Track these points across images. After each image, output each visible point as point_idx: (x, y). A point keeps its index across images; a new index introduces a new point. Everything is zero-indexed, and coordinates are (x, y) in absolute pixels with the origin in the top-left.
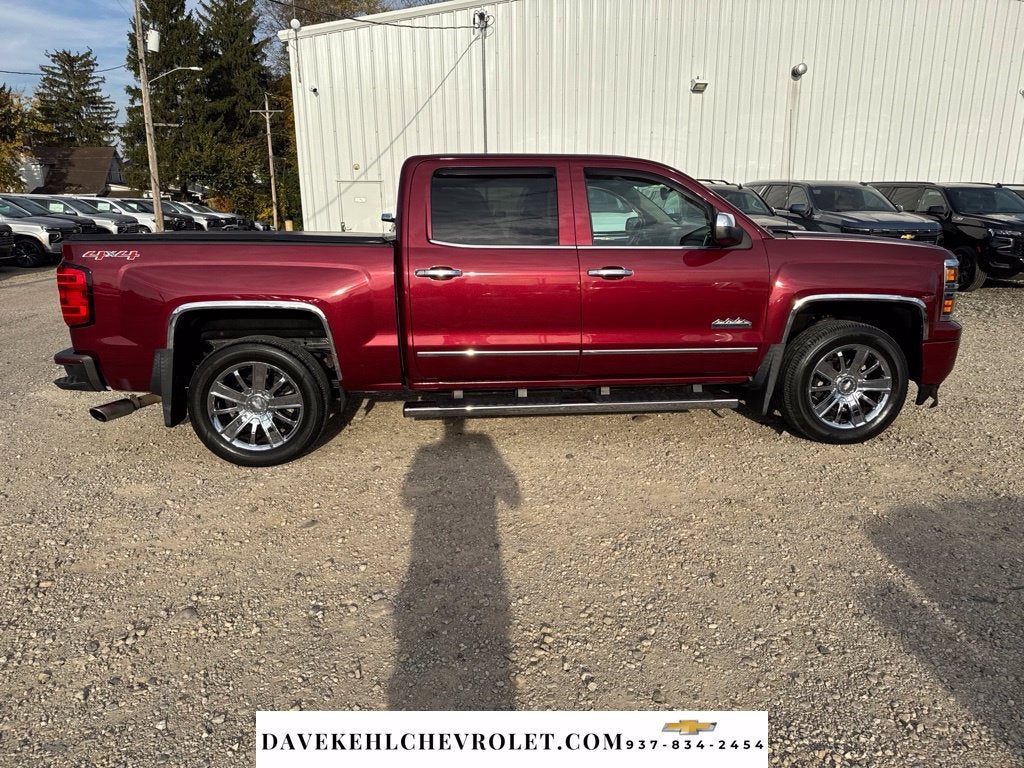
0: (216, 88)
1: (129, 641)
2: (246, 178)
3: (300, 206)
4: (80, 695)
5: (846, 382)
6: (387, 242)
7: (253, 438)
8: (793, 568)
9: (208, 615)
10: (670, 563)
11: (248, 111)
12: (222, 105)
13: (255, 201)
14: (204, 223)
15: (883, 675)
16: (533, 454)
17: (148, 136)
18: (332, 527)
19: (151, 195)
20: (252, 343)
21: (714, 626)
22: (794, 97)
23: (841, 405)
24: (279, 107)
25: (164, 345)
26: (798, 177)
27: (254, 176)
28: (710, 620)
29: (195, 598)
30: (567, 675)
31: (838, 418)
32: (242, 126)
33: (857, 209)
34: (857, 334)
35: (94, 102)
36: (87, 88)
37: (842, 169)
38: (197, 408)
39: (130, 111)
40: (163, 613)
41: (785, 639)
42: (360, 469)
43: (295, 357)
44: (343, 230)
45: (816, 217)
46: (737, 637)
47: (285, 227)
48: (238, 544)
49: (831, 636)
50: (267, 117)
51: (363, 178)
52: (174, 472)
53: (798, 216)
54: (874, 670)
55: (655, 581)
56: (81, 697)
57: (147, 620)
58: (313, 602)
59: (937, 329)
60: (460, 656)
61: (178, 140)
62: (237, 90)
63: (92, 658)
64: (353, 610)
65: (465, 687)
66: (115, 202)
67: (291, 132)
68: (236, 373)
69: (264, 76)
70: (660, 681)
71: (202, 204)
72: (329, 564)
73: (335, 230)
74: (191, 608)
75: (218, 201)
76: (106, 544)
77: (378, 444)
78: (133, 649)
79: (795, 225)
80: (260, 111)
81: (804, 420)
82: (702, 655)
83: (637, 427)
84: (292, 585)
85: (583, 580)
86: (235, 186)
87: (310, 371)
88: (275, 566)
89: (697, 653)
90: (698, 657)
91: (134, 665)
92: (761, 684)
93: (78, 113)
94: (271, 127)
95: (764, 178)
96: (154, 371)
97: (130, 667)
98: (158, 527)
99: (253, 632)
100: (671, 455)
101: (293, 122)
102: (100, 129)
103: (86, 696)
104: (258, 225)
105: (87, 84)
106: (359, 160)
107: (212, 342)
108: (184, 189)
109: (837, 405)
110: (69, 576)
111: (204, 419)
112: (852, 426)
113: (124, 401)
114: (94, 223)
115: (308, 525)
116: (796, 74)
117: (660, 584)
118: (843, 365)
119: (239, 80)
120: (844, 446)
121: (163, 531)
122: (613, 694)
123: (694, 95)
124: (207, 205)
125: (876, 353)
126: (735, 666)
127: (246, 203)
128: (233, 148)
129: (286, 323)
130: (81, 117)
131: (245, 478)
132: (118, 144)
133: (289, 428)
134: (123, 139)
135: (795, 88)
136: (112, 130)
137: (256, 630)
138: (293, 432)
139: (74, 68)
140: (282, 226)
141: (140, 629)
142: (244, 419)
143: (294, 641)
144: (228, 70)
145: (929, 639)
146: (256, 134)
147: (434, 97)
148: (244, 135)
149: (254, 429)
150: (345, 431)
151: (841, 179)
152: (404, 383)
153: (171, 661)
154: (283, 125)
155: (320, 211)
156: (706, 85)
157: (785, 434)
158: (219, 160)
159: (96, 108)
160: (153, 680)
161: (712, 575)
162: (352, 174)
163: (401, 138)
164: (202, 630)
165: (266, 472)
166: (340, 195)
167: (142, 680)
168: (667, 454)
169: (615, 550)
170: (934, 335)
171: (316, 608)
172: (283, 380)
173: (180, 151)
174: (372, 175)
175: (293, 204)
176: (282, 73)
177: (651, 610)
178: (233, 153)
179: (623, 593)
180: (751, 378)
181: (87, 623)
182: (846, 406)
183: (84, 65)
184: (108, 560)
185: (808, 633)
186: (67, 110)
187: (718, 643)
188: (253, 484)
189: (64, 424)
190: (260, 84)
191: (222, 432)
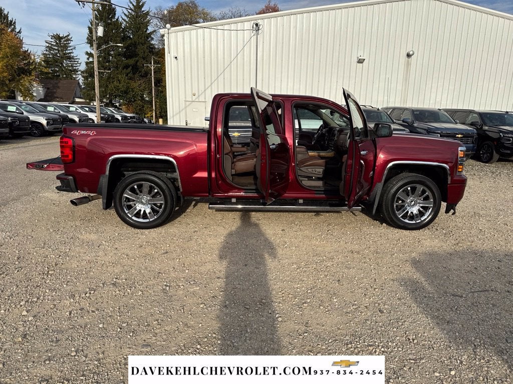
0: (128, 54)
1: (87, 295)
2: (140, 97)
3: (167, 111)
4: (68, 313)
5: (412, 201)
6: (204, 131)
7: (141, 216)
8: (375, 280)
9: (120, 287)
10: (321, 275)
11: (143, 65)
12: (131, 62)
13: (144, 108)
14: (120, 118)
15: (405, 321)
16: (266, 229)
17: (95, 76)
18: (174, 255)
19: (95, 104)
20: (143, 173)
21: (336, 300)
22: (408, 67)
23: (409, 212)
24: (158, 63)
25: (104, 173)
26: (409, 105)
27: (145, 96)
28: (334, 298)
29: (115, 280)
30: (270, 315)
31: (408, 218)
32: (140, 72)
33: (436, 122)
34: (417, 179)
35: (70, 58)
36: (67, 52)
37: (431, 102)
38: (118, 201)
39: (87, 63)
40: (101, 285)
41: (366, 306)
42: (188, 232)
43: (162, 180)
44: (187, 125)
45: (415, 125)
46: (345, 305)
47: (159, 122)
48: (133, 260)
49: (386, 306)
50: (152, 68)
51: (197, 100)
52: (105, 230)
53: (407, 124)
54: (402, 320)
55: (313, 282)
56: (68, 314)
57: (95, 288)
58: (165, 284)
59: (455, 179)
60: (226, 306)
61: (109, 78)
62: (139, 55)
63: (72, 300)
64: (182, 287)
65: (227, 317)
66: (78, 107)
67: (164, 76)
68: (136, 187)
69: (152, 48)
70: (309, 319)
71: (119, 109)
72: (173, 269)
73: (182, 124)
74: (113, 283)
75: (127, 107)
76: (76, 257)
77: (197, 222)
78: (89, 297)
79: (404, 128)
80: (149, 65)
81: (392, 218)
82: (328, 311)
83: (316, 219)
84: (156, 277)
85: (282, 280)
86: (135, 101)
87: (168, 187)
88: (149, 269)
89: (327, 310)
90: (327, 311)
91: (89, 304)
92: (352, 323)
93: (62, 64)
94: (154, 73)
95: (391, 105)
96: (100, 184)
97: (88, 304)
98: (99, 252)
99: (139, 294)
100: (330, 231)
101: (165, 71)
102: (72, 71)
103: (70, 314)
104: (146, 120)
105: (66, 50)
106: (195, 91)
107: (125, 173)
108: (111, 101)
109: (408, 212)
110: (61, 270)
111: (120, 206)
112: (414, 222)
113: (85, 197)
114: (68, 117)
115: (164, 254)
116: (409, 56)
117: (315, 283)
118: (410, 193)
119: (140, 50)
120: (410, 231)
121: (101, 253)
122: (289, 323)
123: (358, 64)
124: (121, 109)
125: (426, 189)
126: (342, 315)
127: (140, 109)
128: (135, 82)
129: (159, 165)
130: (63, 65)
131: (137, 233)
132: (80, 79)
133: (158, 212)
134: (83, 77)
135: (408, 62)
136: (78, 72)
137: (140, 293)
138: (159, 214)
139: (61, 42)
140: (157, 121)
141: (92, 290)
142: (137, 208)
143: (156, 298)
144: (135, 45)
145: (428, 310)
146: (147, 76)
147: (233, 63)
148: (141, 76)
149: (142, 212)
150: (183, 216)
151: (430, 107)
152: (210, 194)
153: (105, 303)
154: (160, 72)
155: (176, 114)
156: (364, 59)
157: (384, 224)
158: (128, 88)
159: (71, 61)
160: (98, 310)
161: (339, 280)
162: (192, 98)
163: (216, 82)
164: (118, 292)
165: (146, 231)
166: (186, 107)
167: (93, 309)
168: (328, 231)
169: (297, 269)
170: (453, 181)
171: (166, 286)
172: (156, 191)
173: (110, 83)
174: (202, 99)
175: (163, 111)
176: (160, 47)
177: (309, 293)
178: (135, 85)
179: (298, 285)
180: (368, 198)
181: (69, 288)
182: (412, 213)
183: (66, 41)
184: (77, 264)
185: (376, 305)
186: (57, 62)
187: (336, 306)
188: (141, 236)
189: (56, 208)
190: (150, 52)
191: (128, 213)
